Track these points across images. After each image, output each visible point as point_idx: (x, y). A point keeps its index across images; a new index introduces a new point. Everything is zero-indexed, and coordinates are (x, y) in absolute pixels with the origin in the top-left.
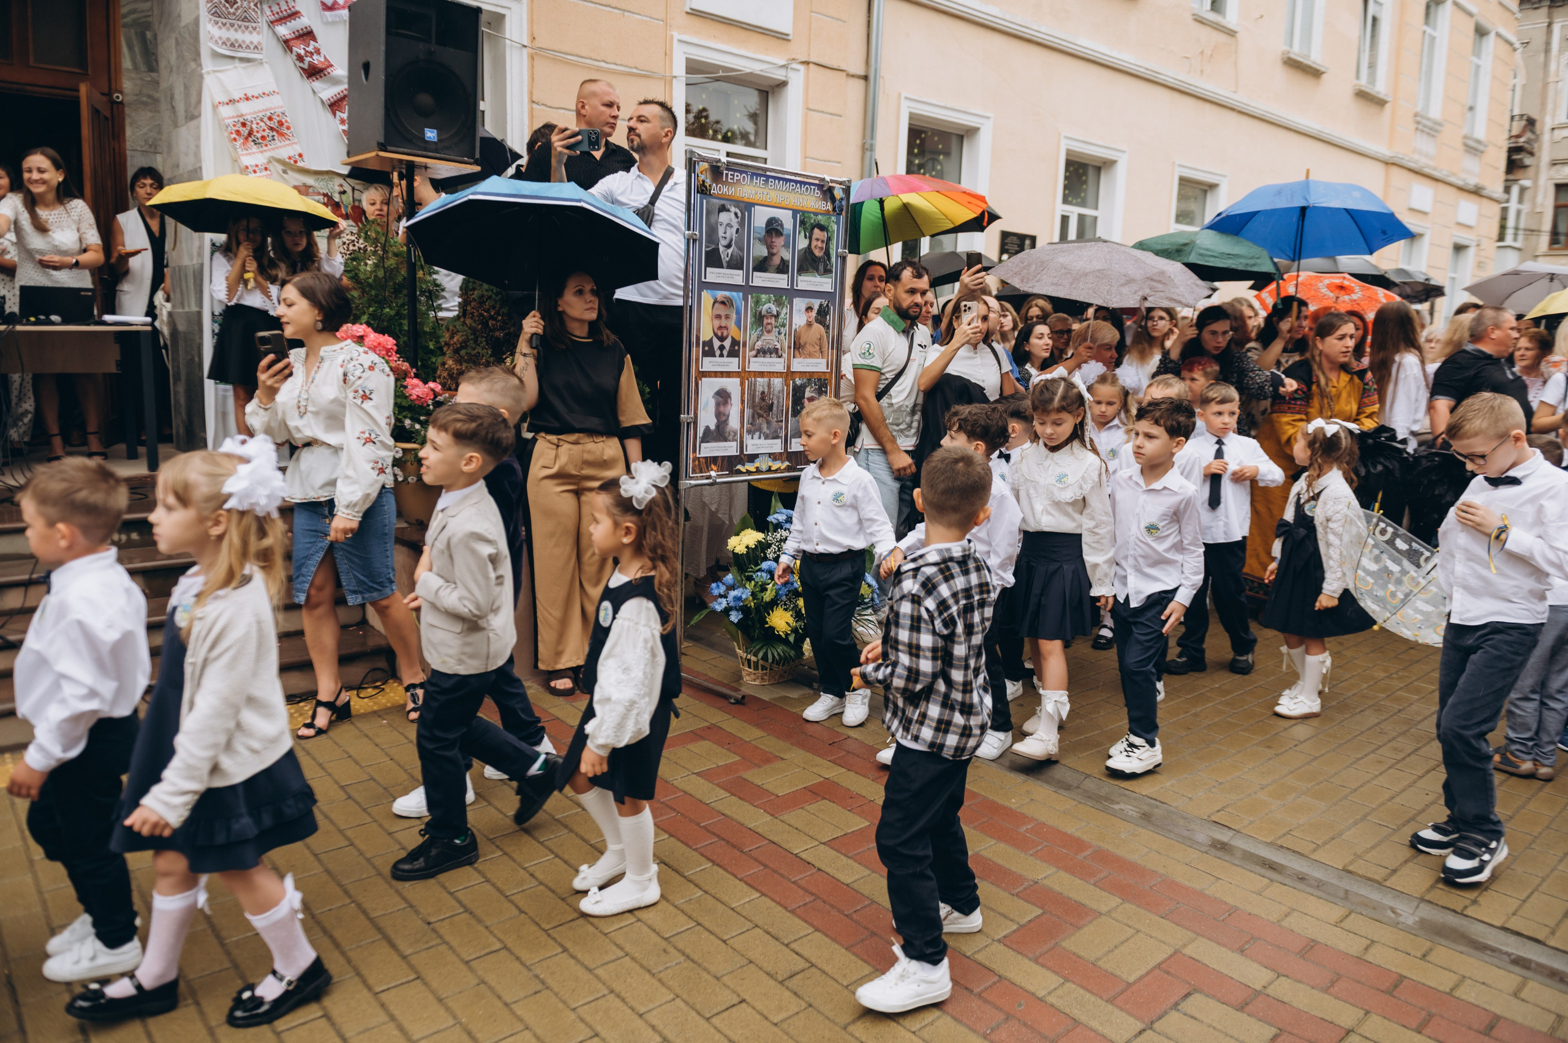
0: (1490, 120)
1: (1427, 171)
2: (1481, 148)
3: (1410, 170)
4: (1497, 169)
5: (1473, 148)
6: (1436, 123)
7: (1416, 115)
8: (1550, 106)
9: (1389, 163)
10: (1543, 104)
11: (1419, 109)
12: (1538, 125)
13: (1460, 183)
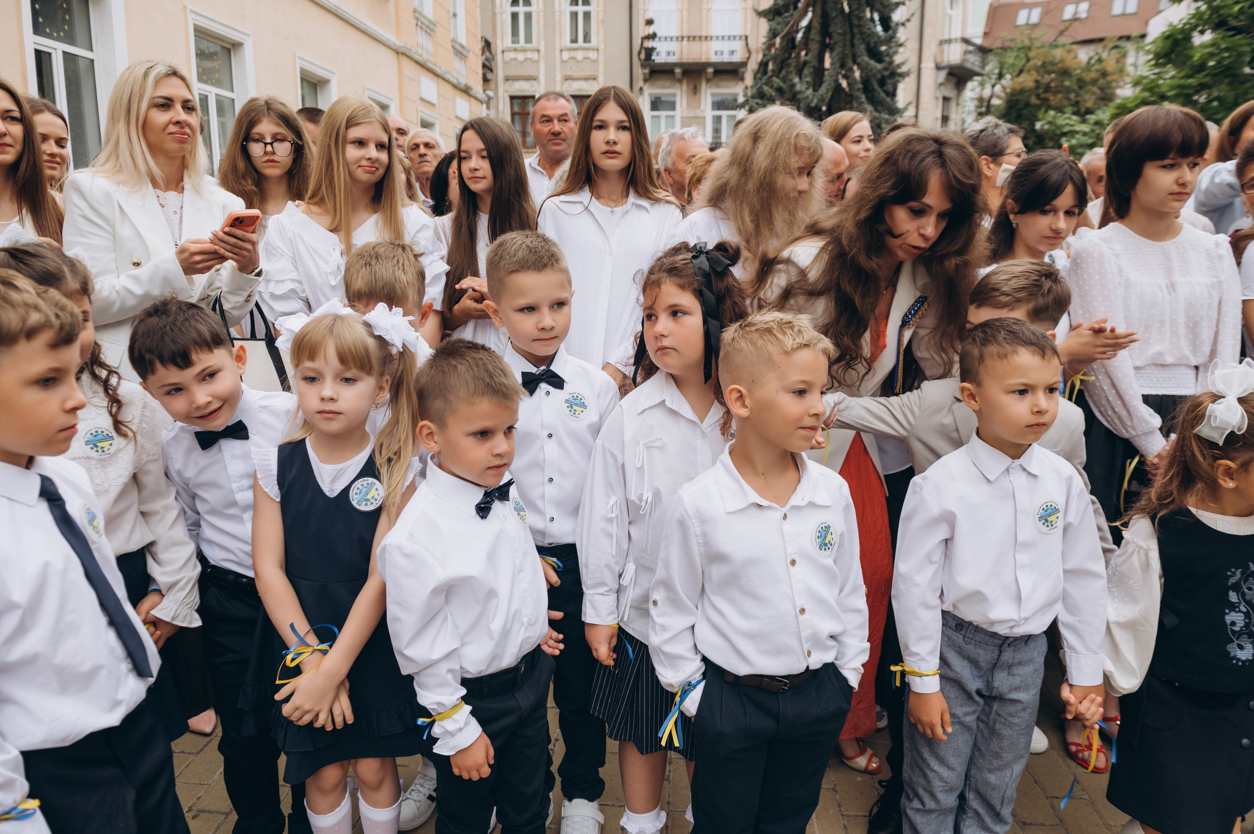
0: (467, 29)
1: (430, 65)
2: (465, 53)
3: (417, 62)
4: (477, 74)
5: (460, 52)
6: (430, 22)
7: (415, 11)
8: (499, 33)
9: (400, 53)
10: (494, 30)
11: (416, 5)
12: (492, 47)
13: (455, 81)
